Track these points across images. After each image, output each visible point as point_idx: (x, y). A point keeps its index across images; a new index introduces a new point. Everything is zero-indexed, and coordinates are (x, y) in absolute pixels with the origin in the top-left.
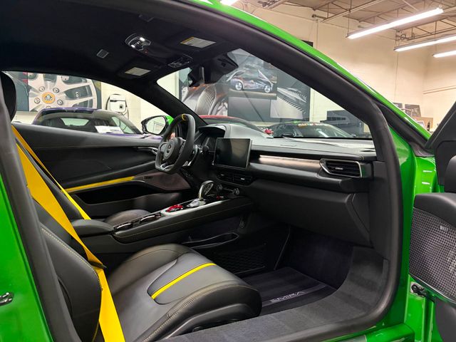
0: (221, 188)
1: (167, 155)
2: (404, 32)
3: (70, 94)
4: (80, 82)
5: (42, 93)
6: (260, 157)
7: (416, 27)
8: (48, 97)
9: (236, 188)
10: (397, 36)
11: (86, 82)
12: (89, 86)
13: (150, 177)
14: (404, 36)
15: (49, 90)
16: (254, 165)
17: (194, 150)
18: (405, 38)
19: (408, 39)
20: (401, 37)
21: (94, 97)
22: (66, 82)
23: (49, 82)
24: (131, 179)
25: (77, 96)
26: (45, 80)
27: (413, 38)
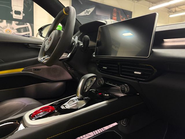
0: (102, 82)
1: (47, 47)
2: (172, 9)
3: (19, 30)
4: (24, 24)
5: (5, 29)
6: (163, 42)
7: (177, 7)
8: (8, 31)
9: (124, 83)
10: (168, 11)
11: (27, 24)
12: (28, 27)
13: (38, 70)
14: (171, 11)
15: (8, 28)
16: (158, 51)
17: (74, 42)
18: (172, 12)
19: (173, 12)
20: (170, 11)
21: (31, 32)
22: (17, 24)
23: (8, 24)
24: (20, 70)
25: (22, 31)
26: (7, 23)
27: (176, 12)
